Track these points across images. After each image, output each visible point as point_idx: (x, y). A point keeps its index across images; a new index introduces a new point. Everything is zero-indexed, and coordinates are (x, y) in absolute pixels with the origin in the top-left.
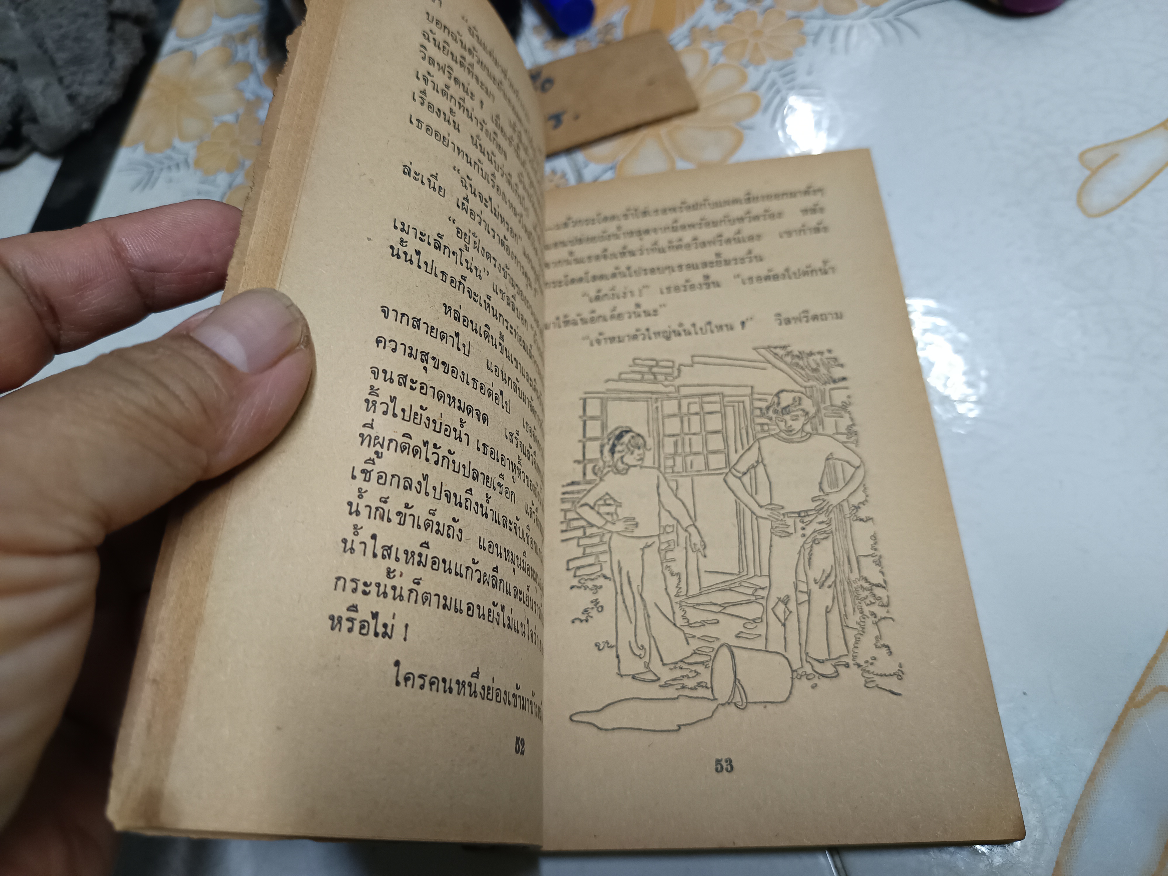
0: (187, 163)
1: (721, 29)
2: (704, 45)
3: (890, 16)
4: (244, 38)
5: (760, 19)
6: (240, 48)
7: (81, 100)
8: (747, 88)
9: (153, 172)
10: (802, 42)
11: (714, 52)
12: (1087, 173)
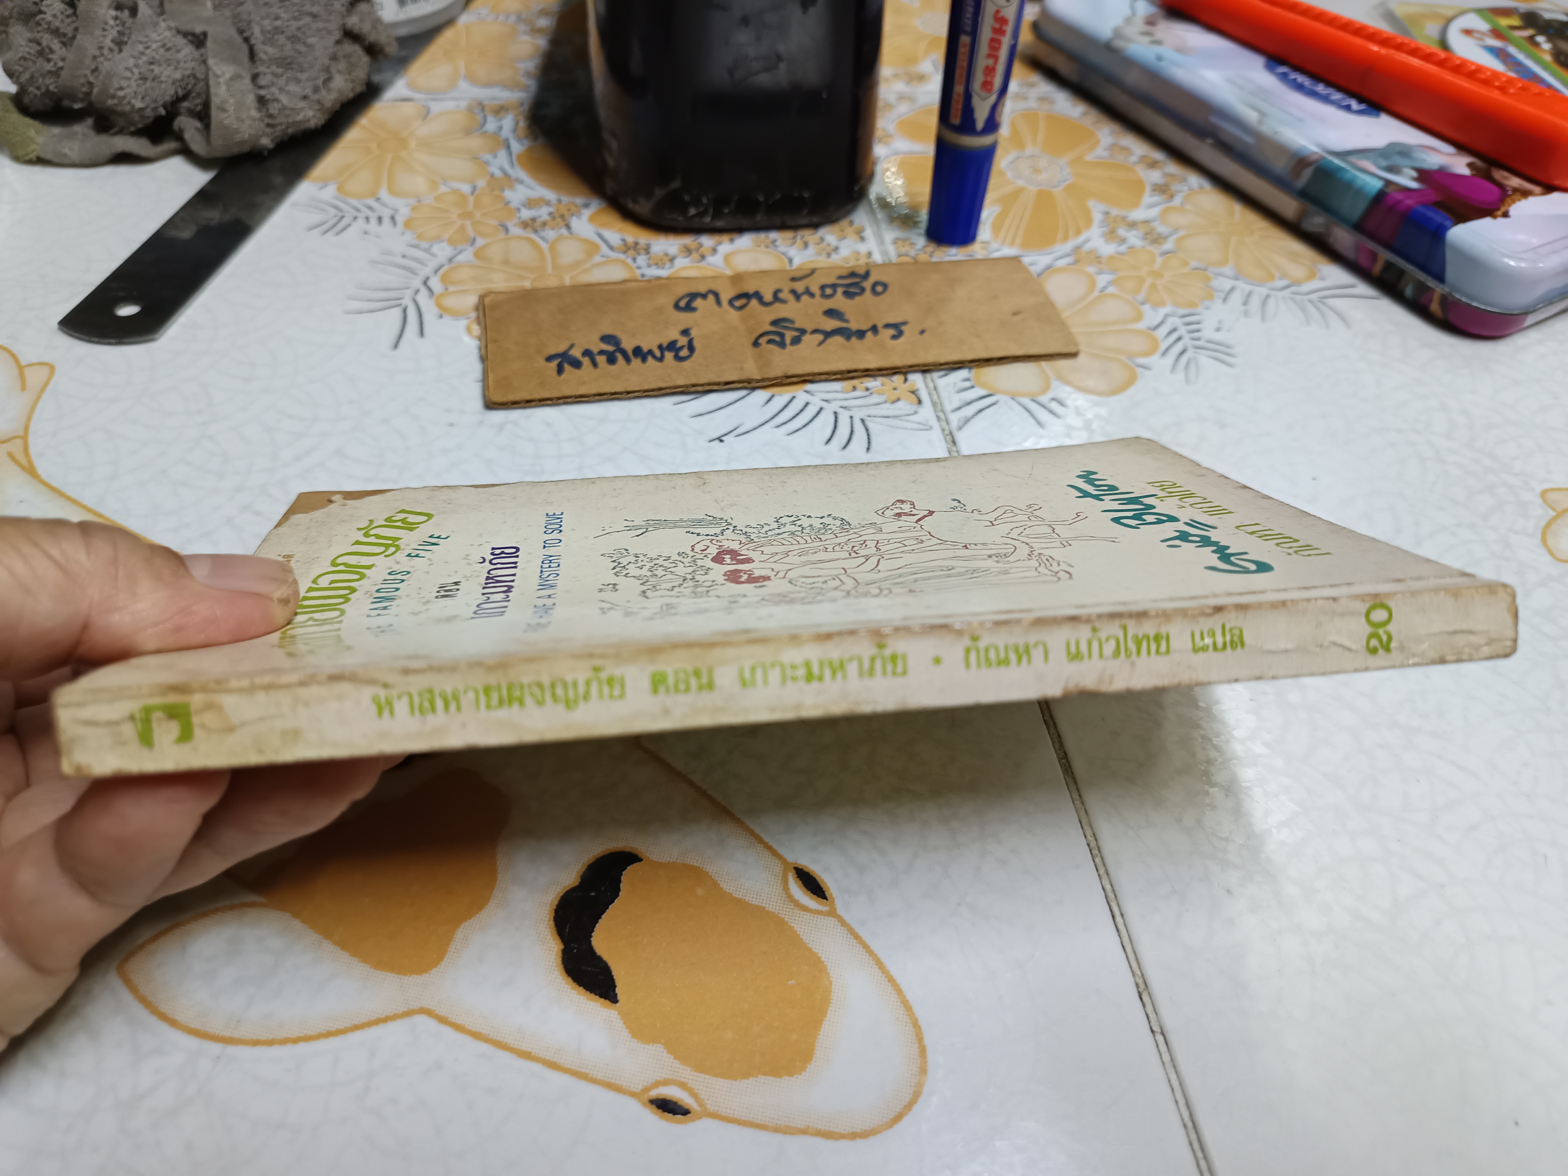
0: (393, 218)
1: (1111, 258)
2: (1091, 270)
3: (1314, 296)
4: (500, 110)
5: (1159, 260)
6: (490, 118)
7: (274, 109)
8: (1142, 325)
9: (343, 217)
10: (1210, 297)
11: (1102, 280)
12: (1552, 513)
